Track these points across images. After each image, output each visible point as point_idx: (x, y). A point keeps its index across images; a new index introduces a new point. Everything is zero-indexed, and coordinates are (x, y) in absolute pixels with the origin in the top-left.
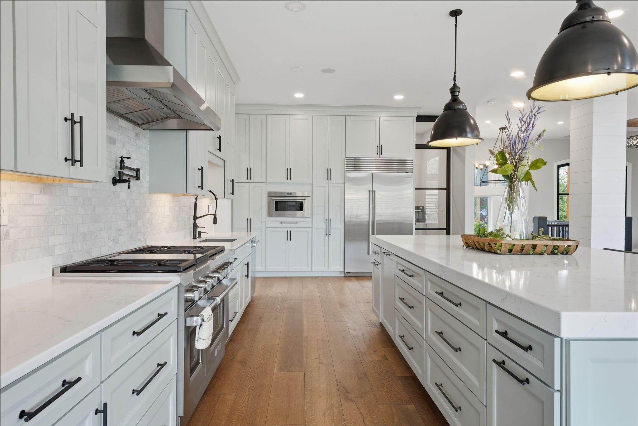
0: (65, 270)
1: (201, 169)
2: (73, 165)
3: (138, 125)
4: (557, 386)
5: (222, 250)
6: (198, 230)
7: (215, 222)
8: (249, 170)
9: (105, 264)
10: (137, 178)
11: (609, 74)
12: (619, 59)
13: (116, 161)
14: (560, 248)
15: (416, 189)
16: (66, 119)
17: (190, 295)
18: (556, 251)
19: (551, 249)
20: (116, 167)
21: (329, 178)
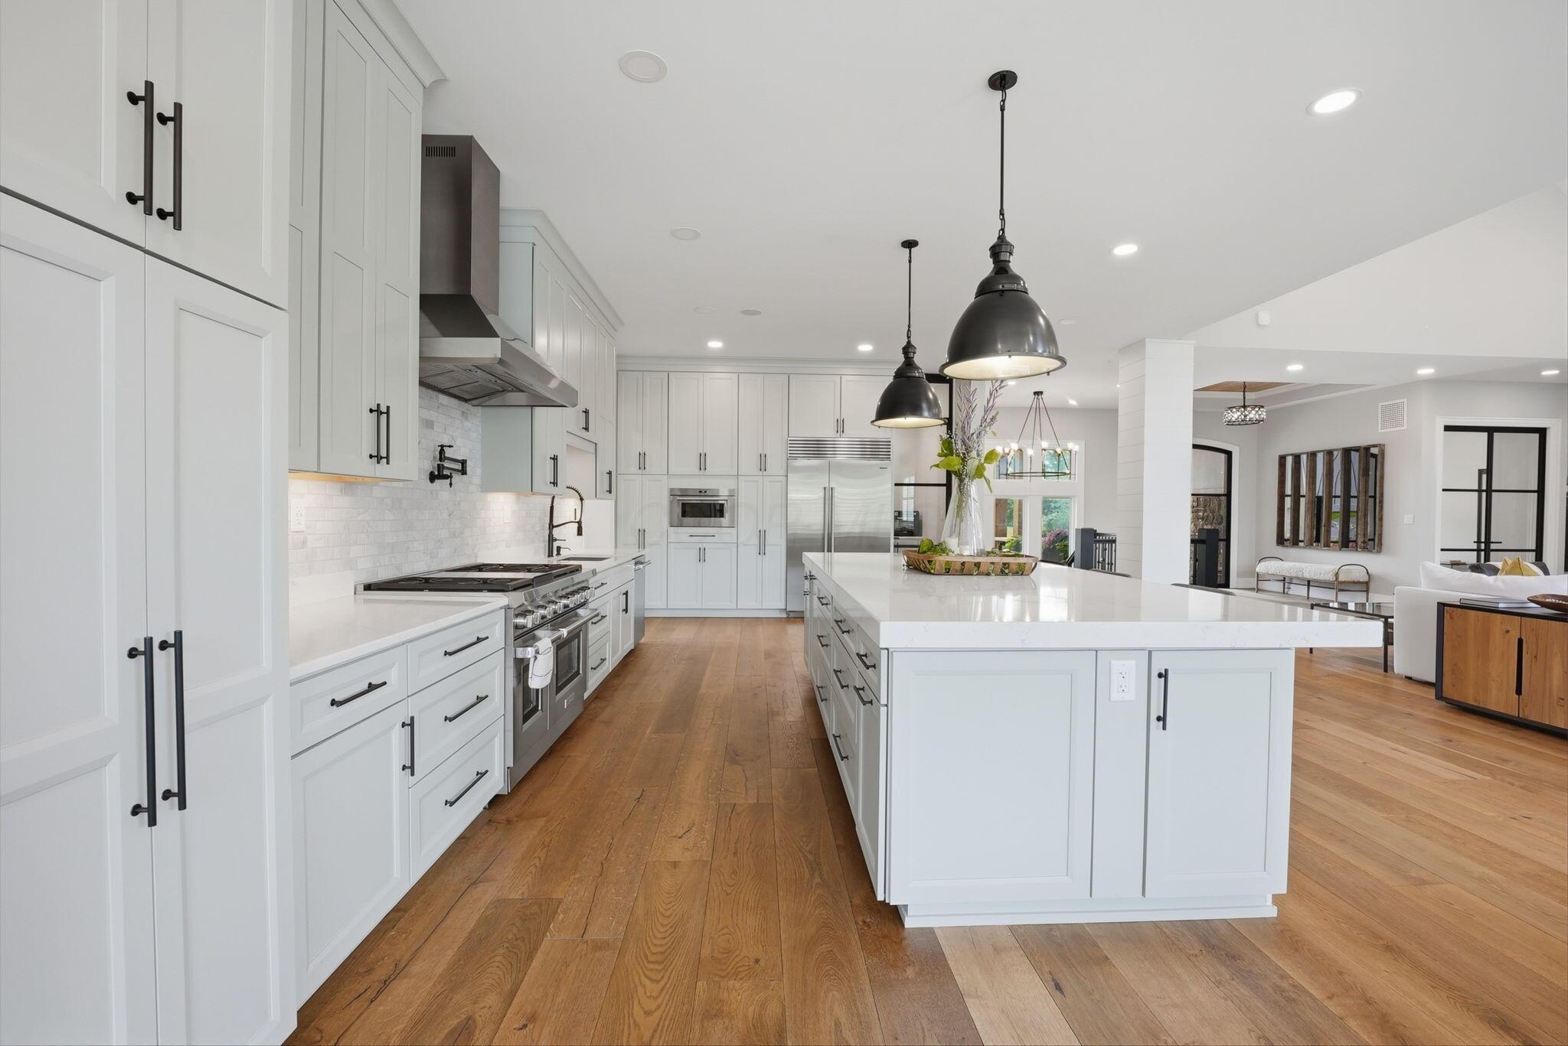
0: (368, 587)
1: (555, 459)
2: (378, 462)
3: (466, 401)
4: (883, 701)
5: (578, 569)
6: (556, 544)
7: (580, 532)
8: (642, 456)
9: (418, 582)
10: (463, 472)
11: (1010, 356)
12: (1031, 338)
13: (435, 451)
14: (1011, 566)
15: (896, 485)
16: (371, 411)
17: (520, 621)
18: (1007, 571)
19: (999, 568)
20: (434, 458)
21: (763, 468)
